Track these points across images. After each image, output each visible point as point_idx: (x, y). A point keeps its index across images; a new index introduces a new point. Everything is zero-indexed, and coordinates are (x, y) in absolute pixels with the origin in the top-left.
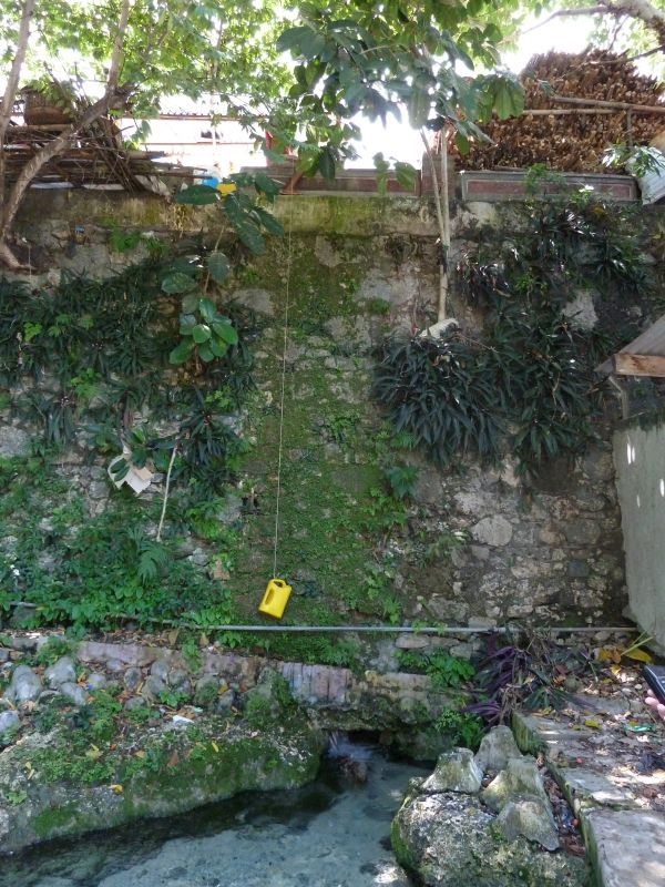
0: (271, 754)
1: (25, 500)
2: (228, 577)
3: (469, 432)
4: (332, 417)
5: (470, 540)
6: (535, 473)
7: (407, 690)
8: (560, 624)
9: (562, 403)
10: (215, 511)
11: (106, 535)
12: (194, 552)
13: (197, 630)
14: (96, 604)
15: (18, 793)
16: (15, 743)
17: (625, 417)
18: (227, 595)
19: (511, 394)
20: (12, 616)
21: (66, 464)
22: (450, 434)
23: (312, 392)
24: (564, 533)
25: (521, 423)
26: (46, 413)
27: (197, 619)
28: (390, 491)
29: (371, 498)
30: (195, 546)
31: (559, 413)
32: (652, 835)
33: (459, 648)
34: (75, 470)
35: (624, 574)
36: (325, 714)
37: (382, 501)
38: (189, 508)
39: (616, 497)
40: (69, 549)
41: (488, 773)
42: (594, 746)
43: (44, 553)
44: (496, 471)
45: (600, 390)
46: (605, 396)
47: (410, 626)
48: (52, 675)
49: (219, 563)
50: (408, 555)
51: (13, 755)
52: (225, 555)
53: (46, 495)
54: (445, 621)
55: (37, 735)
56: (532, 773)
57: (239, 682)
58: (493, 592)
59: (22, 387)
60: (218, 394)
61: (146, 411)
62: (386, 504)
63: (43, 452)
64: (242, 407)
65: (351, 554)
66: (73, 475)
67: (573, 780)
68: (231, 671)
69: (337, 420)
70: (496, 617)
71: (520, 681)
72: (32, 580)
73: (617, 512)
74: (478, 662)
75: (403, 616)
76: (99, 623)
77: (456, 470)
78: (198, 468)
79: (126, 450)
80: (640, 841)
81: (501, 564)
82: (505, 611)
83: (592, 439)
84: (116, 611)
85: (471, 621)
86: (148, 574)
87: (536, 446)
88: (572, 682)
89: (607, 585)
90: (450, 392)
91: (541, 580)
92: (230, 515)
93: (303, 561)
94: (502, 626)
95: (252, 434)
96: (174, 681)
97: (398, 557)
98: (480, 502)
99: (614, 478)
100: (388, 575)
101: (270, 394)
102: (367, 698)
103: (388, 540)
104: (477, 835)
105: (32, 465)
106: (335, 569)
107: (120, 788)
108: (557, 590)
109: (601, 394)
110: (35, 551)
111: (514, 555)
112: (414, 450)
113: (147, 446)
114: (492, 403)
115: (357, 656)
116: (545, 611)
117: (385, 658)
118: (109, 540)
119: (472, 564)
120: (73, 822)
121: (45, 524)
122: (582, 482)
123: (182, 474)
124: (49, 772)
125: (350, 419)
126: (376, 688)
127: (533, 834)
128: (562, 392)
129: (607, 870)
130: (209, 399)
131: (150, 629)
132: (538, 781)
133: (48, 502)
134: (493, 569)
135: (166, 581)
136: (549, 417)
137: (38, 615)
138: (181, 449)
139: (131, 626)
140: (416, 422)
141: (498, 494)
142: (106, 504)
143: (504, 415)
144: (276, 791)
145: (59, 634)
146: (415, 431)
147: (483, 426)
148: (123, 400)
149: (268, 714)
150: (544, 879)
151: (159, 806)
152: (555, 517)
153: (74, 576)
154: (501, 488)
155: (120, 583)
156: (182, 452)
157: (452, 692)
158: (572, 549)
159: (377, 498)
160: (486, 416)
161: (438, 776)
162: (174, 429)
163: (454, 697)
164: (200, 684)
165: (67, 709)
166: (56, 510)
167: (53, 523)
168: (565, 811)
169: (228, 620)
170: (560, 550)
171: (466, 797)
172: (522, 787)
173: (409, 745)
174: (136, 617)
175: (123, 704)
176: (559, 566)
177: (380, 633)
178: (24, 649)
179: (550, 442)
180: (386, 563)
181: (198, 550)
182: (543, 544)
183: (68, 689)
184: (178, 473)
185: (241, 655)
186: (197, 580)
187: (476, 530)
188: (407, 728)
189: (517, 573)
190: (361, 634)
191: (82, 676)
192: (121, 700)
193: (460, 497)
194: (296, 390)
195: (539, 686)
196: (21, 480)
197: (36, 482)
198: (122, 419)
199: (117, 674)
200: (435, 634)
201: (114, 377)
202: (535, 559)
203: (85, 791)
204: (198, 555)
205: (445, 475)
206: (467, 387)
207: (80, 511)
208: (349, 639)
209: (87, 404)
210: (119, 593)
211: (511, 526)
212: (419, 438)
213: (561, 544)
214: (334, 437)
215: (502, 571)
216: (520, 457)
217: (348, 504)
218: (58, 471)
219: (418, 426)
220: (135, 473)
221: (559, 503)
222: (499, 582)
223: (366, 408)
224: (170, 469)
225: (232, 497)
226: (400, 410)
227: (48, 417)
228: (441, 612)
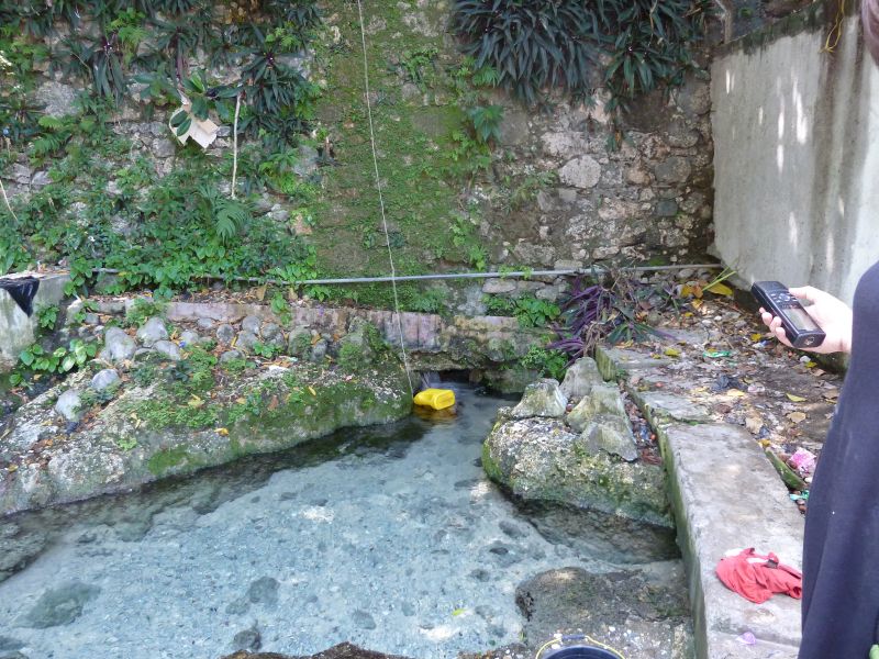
0: (366, 394)
1: (86, 163)
2: (310, 232)
3: (557, 63)
4: (407, 53)
5: (557, 183)
6: (626, 107)
7: (495, 332)
8: (645, 263)
9: (660, 26)
10: (289, 164)
11: (178, 195)
12: (273, 209)
13: (284, 285)
14: (178, 266)
15: (128, 440)
16: (117, 397)
17: (727, 41)
18: (311, 250)
19: (603, 18)
20: (95, 282)
21: (123, 121)
22: (536, 67)
23: (383, 24)
24: (653, 172)
25: (612, 53)
26: (90, 63)
27: (283, 275)
28: (473, 134)
29: (453, 142)
30: (273, 202)
31: (656, 38)
32: (725, 443)
33: (544, 291)
34: (134, 127)
35: (712, 212)
36: (416, 357)
37: (465, 144)
38: (261, 162)
39: (710, 131)
40: (142, 213)
41: (572, 400)
42: (672, 372)
43: (117, 217)
44: (585, 107)
45: (703, 10)
46: (706, 17)
47: (496, 271)
48: (143, 334)
49: (299, 218)
50: (494, 201)
51: (117, 408)
52: (305, 210)
53: (107, 157)
54: (532, 265)
55: (138, 389)
56: (614, 397)
57: (331, 332)
58: (580, 234)
59: (58, 36)
60: (279, 31)
61: (202, 56)
62: (469, 148)
63: (94, 108)
64: (307, 46)
65: (435, 202)
66: (132, 133)
67: (652, 401)
68: (322, 321)
69: (414, 56)
70: (582, 259)
71: (604, 318)
72: (109, 245)
73: (709, 148)
74: (565, 303)
75: (489, 262)
76: (184, 283)
77: (544, 108)
78: (266, 118)
79: (185, 101)
80: (713, 449)
81: (588, 206)
82: (591, 253)
83: (689, 68)
84: (200, 271)
85: (558, 264)
86: (227, 233)
87: (629, 77)
88: (654, 317)
89: (693, 223)
90: (538, 16)
91: (629, 221)
92: (306, 167)
93: (386, 212)
94: (588, 267)
95: (321, 76)
96: (267, 334)
97: (483, 204)
98: (568, 142)
99: (709, 112)
100: (474, 222)
101: (337, 29)
102: (455, 340)
103: (473, 186)
104: (562, 451)
105: (87, 124)
106: (419, 218)
107: (226, 431)
108: (644, 230)
109: (703, 15)
110: (107, 216)
111: (602, 196)
112: (498, 87)
113: (207, 95)
114: (583, 29)
115: (445, 303)
116: (631, 251)
117: (472, 303)
118: (182, 200)
119: (558, 208)
120: (185, 462)
121: (113, 188)
122: (676, 116)
123: (250, 125)
124: (155, 421)
125: (427, 56)
126: (465, 331)
127: (614, 448)
128: (661, 14)
129: (681, 474)
130: (270, 38)
131: (237, 287)
132: (620, 404)
133: (110, 164)
134: (580, 212)
135: (247, 239)
136: (644, 44)
137: (122, 280)
138: (245, 97)
139: (218, 286)
140: (499, 54)
141: (587, 133)
142: (174, 162)
143: (594, 41)
144: (374, 426)
145: (146, 297)
146: (499, 65)
147: (573, 57)
148: (174, 43)
149: (361, 359)
150: (622, 484)
151: (265, 444)
152: (646, 156)
153: (151, 239)
154: (591, 126)
155: (200, 243)
156: (246, 100)
157: (538, 331)
158: (660, 188)
159: (460, 142)
160: (576, 44)
161: (525, 403)
162: (235, 75)
163: (540, 336)
164: (293, 335)
165: (165, 364)
166: (121, 172)
167: (120, 186)
168: (644, 428)
169: (315, 275)
170: (649, 191)
171: (551, 421)
172: (604, 409)
173: (497, 381)
174: (222, 276)
175: (219, 358)
176: (647, 206)
177: (467, 280)
178: (114, 313)
180: (472, 210)
181: (277, 206)
182: (632, 184)
183: (162, 347)
184: (245, 124)
185: (331, 307)
186: (279, 236)
187: (563, 172)
188: (495, 366)
189: (604, 214)
190: (449, 282)
191: (174, 334)
192: (216, 355)
193: (547, 137)
194: (366, 23)
195: (623, 321)
196: (77, 142)
197: (94, 143)
198: (176, 66)
199: (210, 330)
200: (522, 278)
201: (159, 17)
202: (623, 200)
203: (192, 436)
204: (278, 211)
205: (532, 114)
206: (555, 11)
207: (147, 171)
208: (436, 287)
209: (134, 50)
210: (200, 254)
211: (599, 167)
212: (504, 73)
213: (650, 183)
214: (410, 76)
215: (589, 214)
216: (612, 91)
217: (430, 149)
218: (116, 129)
219: (502, 59)
220: (199, 127)
221: (650, 140)
222: (586, 224)
223: (445, 42)
224: (236, 121)
225: (306, 148)
226: (482, 41)
227: (92, 68)
228: (528, 257)
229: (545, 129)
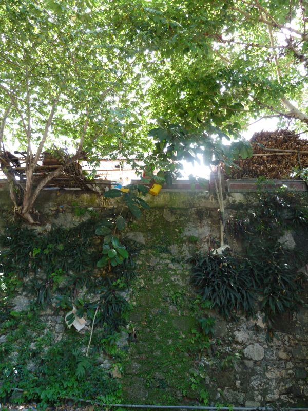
1: (24, 333)
2: (120, 376)
3: (239, 300)
4: (172, 292)
5: (244, 357)
6: (273, 320)
8: (295, 406)
9: (283, 285)
10: (115, 341)
11: (61, 352)
12: (104, 362)
13: (104, 406)
14: (53, 390)
18: (120, 386)
19: (257, 281)
20: (10, 396)
21: (46, 315)
22: (229, 301)
23: (162, 280)
24: (291, 353)
25: (264, 295)
26: (39, 290)
27: (104, 400)
28: (201, 330)
29: (192, 334)
30: (104, 359)
31: (282, 290)
34: (50, 318)
37: (197, 336)
38: (102, 339)
40: (43, 360)
43: (31, 361)
44: (253, 320)
45: (301, 278)
46: (304, 281)
47: (214, 406)
49: (116, 368)
52: (119, 364)
53: (34, 331)
54: (233, 403)
58: (257, 386)
59: (29, 277)
60: (119, 281)
61: (85, 289)
62: (199, 337)
63: (35, 309)
64: (130, 287)
65: (183, 364)
66: (48, 320)
69: (175, 294)
70: (260, 401)
72: (23, 376)
75: (210, 400)
76: (54, 401)
77: (234, 319)
78: (108, 318)
79: (74, 309)
81: (260, 371)
82: (264, 397)
83: (300, 303)
84: (63, 394)
85: (247, 403)
86: (81, 375)
87: (272, 307)
90: (229, 280)
92: (122, 342)
93: (158, 368)
94: (263, 406)
95: (134, 301)
97: (206, 366)
98: (247, 336)
101: (143, 281)
103: (201, 357)
105: (30, 315)
106: (175, 372)
108: (291, 385)
109: (302, 280)
110: (26, 360)
112: (212, 309)
113: (84, 306)
114: (249, 285)
116: (286, 398)
118: (63, 355)
119: (245, 371)
121: (33, 346)
122: (297, 325)
123: (100, 321)
125: (181, 293)
128: (283, 280)
130: (114, 283)
131: (79, 405)
133: (35, 334)
134: (256, 373)
135: (89, 378)
136: (277, 292)
137: (24, 396)
138: (100, 308)
139: (70, 403)
140: (212, 295)
141: (255, 332)
142: (63, 336)
143: (255, 291)
145: (33, 407)
146: (212, 300)
147: (245, 297)
148: (75, 284)
152: (286, 344)
153: (44, 374)
154: (257, 329)
155: (66, 379)
156: (100, 310)
158: (297, 362)
159: (195, 334)
160: (246, 292)
162: (97, 298)
166: (39, 339)
167: (36, 345)
169: (120, 401)
170: (290, 363)
174: (73, 398)
176: (290, 372)
177: (199, 410)
179: (279, 305)
181: (106, 361)
182: (281, 359)
184: (98, 320)
186: (105, 377)
187: (246, 351)
189: (269, 375)
193: (236, 333)
194: (155, 279)
196: (23, 323)
197: (31, 324)
198: (74, 292)
200: (228, 410)
201: (71, 273)
202: (278, 368)
204: (106, 364)
205: (228, 322)
206: (236, 278)
207: (50, 339)
209: (58, 285)
210: (65, 384)
211: (263, 349)
212: (215, 303)
213: (290, 359)
214: (173, 302)
215: (261, 375)
216: (265, 313)
217: (181, 337)
218: (42, 319)
219: (214, 297)
220: (78, 321)
221: (287, 337)
222: (260, 381)
223: (188, 288)
224: (94, 318)
225: (123, 333)
226: (205, 289)
227: (39, 292)
228: (230, 398)
229: (235, 329)
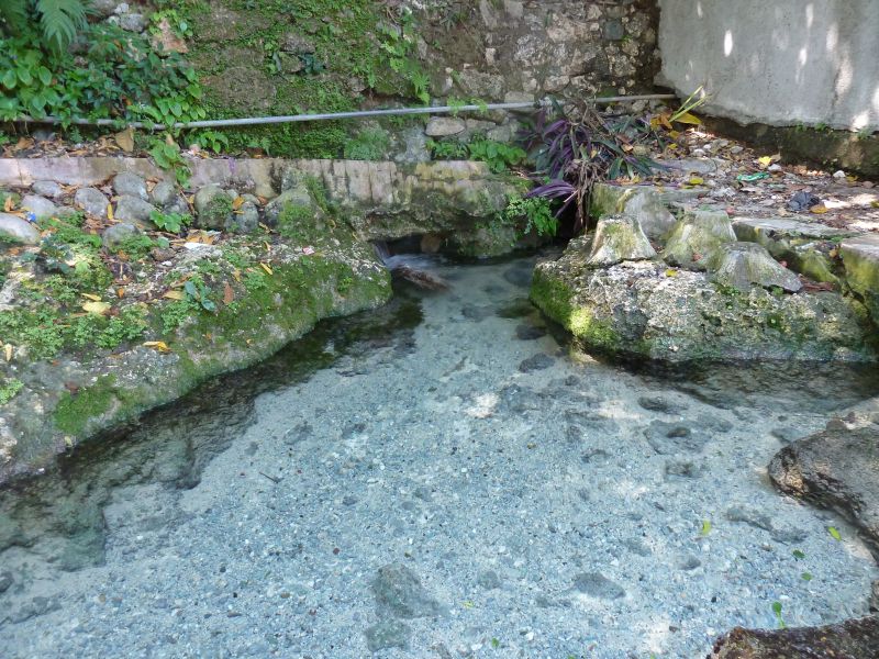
2: (183, 47)
7: (464, 181)
27: (154, 114)
30: (116, 2)
33: (496, 132)
35: (657, 35)
50: (430, 12)
52: (174, 12)
54: (481, 97)
57: (253, 192)
70: (533, 91)
71: (584, 156)
81: (536, 24)
84: (10, 110)
85: (508, 96)
86: (65, 34)
89: (639, 48)
91: (578, 43)
93: (293, 21)
96: (161, 198)
97: (418, 14)
100: (409, 40)
106: (338, 33)
107: (163, 344)
108: (594, 56)
111: (550, 12)
116: (582, 82)
117: (414, 151)
119: (505, 24)
120: (116, 406)
126: (428, 181)
131: (76, 135)
134: (528, 31)
150: (802, 319)
151: (232, 357)
157: (512, 178)
158: (606, 5)
163: (514, 182)
164: (201, 200)
165: (16, 250)
170: (596, 7)
175: (101, 236)
176: (595, 26)
177: (406, 117)
180: (405, 22)
185: (237, 157)
189: (553, 35)
192: (94, 232)
199: (63, 198)
200: (470, 114)
202: (570, 18)
203: (114, 361)
204: (126, 14)
215: (537, 33)
222: (535, 47)
228: (474, 87)
